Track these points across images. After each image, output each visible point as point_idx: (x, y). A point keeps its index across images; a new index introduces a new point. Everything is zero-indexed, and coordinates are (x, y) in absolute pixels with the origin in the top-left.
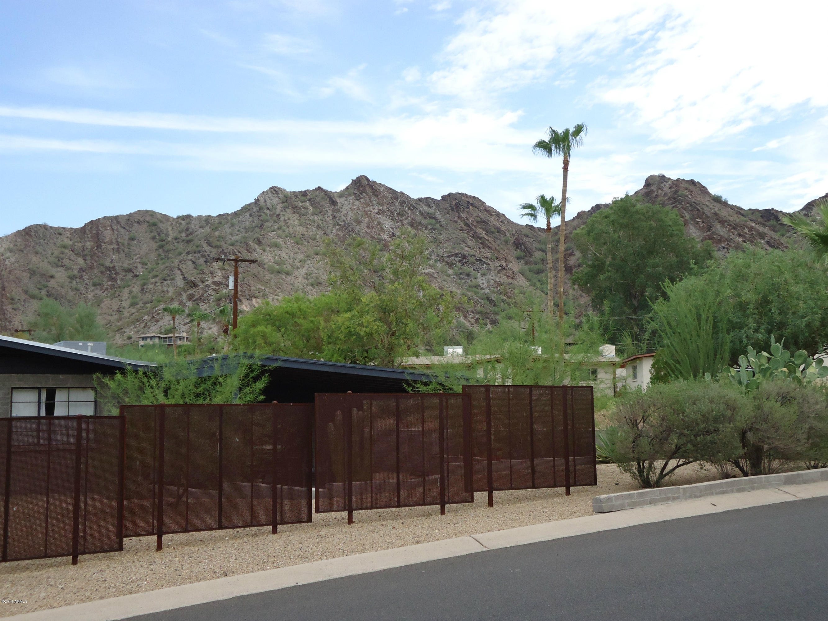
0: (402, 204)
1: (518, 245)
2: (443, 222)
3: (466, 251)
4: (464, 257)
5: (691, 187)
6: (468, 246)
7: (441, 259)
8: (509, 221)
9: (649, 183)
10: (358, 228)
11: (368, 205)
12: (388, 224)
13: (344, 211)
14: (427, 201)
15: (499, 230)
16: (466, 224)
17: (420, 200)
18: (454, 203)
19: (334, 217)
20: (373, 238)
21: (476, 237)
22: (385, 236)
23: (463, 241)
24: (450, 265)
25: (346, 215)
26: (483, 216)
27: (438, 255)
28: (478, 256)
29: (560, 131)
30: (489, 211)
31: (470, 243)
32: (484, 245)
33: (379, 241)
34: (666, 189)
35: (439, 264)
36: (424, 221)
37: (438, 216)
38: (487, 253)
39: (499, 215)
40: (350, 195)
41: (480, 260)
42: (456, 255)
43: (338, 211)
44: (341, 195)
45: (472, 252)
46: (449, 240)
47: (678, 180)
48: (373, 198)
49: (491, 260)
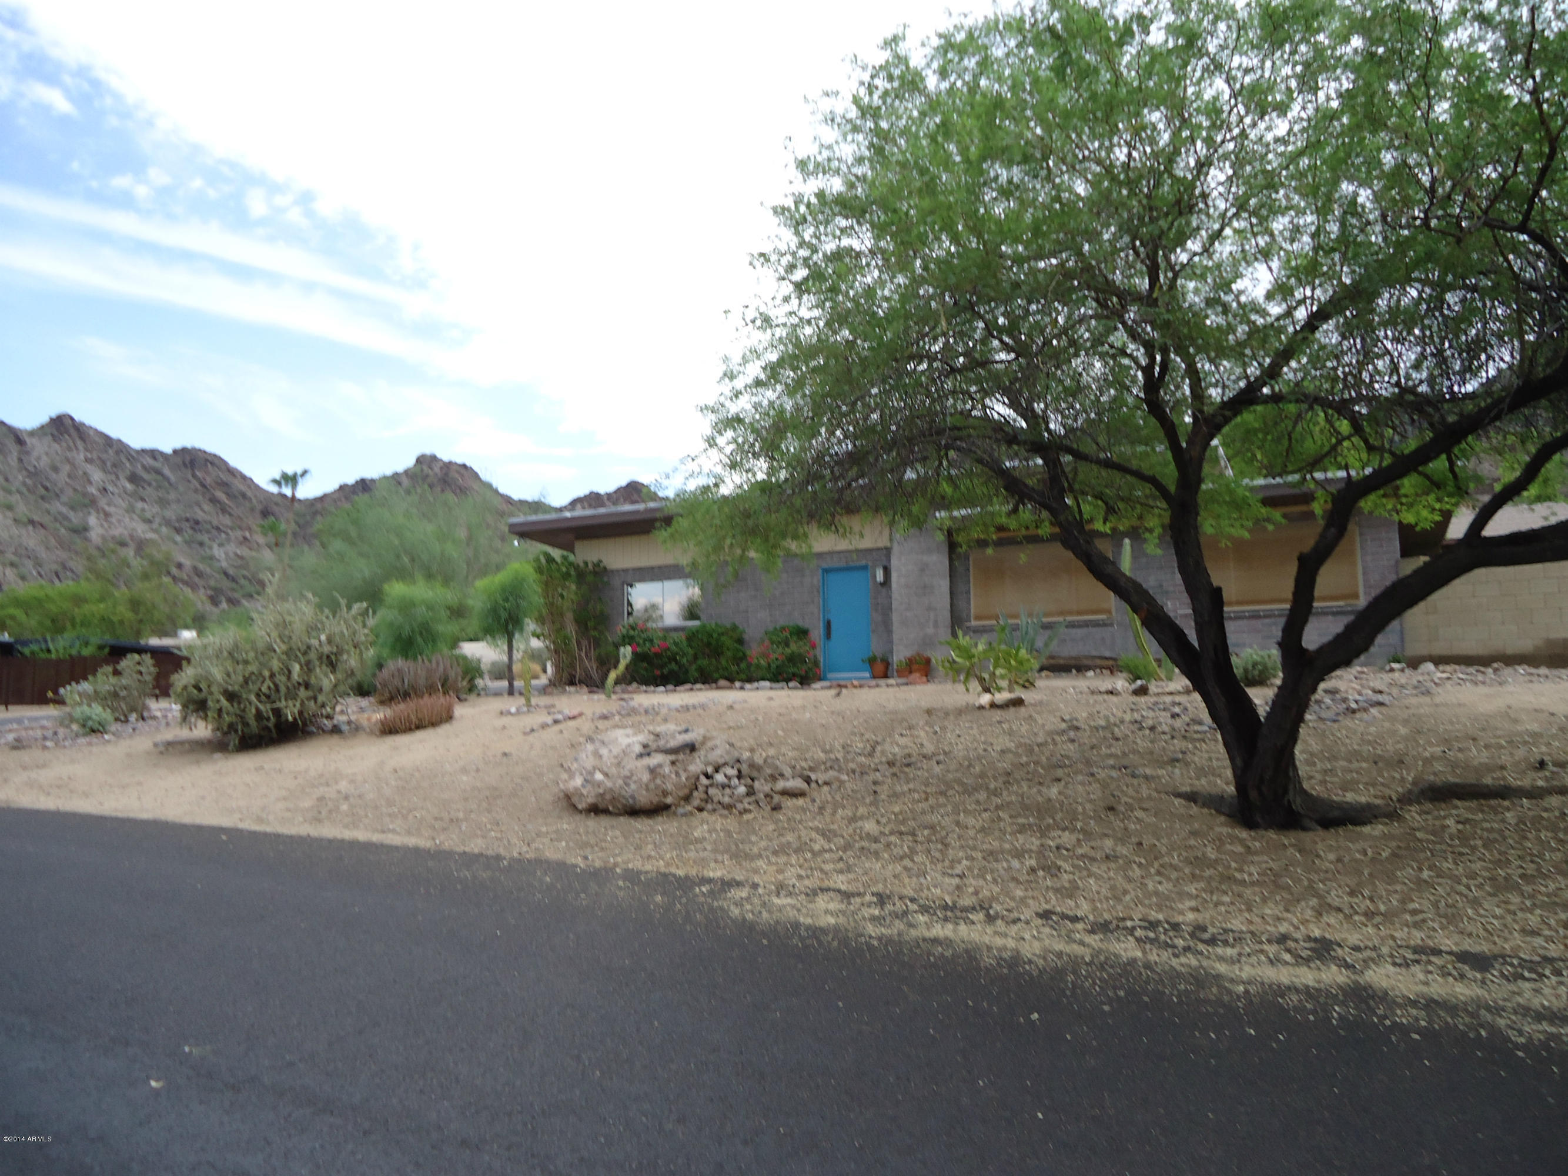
0: (118, 453)
1: (265, 513)
2: (173, 478)
3: (200, 515)
4: (197, 523)
5: (463, 471)
6: (203, 510)
7: (167, 523)
8: (257, 487)
9: (421, 460)
10: (54, 476)
11: (69, 449)
12: (97, 475)
13: (35, 454)
14: (154, 454)
15: (244, 495)
16: (203, 486)
17: (143, 451)
18: (188, 459)
19: (20, 460)
20: (75, 490)
21: (214, 500)
22: (93, 490)
23: (198, 505)
24: (178, 531)
25: (38, 459)
26: (225, 477)
27: (164, 518)
28: (215, 523)
29: (290, 472)
30: (232, 472)
31: (206, 507)
32: (224, 510)
33: (85, 494)
34: (437, 470)
35: (164, 529)
36: (146, 476)
37: (166, 471)
38: (227, 520)
39: (244, 478)
40: (45, 434)
41: (218, 529)
42: (187, 520)
43: (28, 453)
44: (32, 433)
45: (208, 518)
46: (178, 501)
47: (450, 463)
48: (79, 443)
49: (232, 529)
